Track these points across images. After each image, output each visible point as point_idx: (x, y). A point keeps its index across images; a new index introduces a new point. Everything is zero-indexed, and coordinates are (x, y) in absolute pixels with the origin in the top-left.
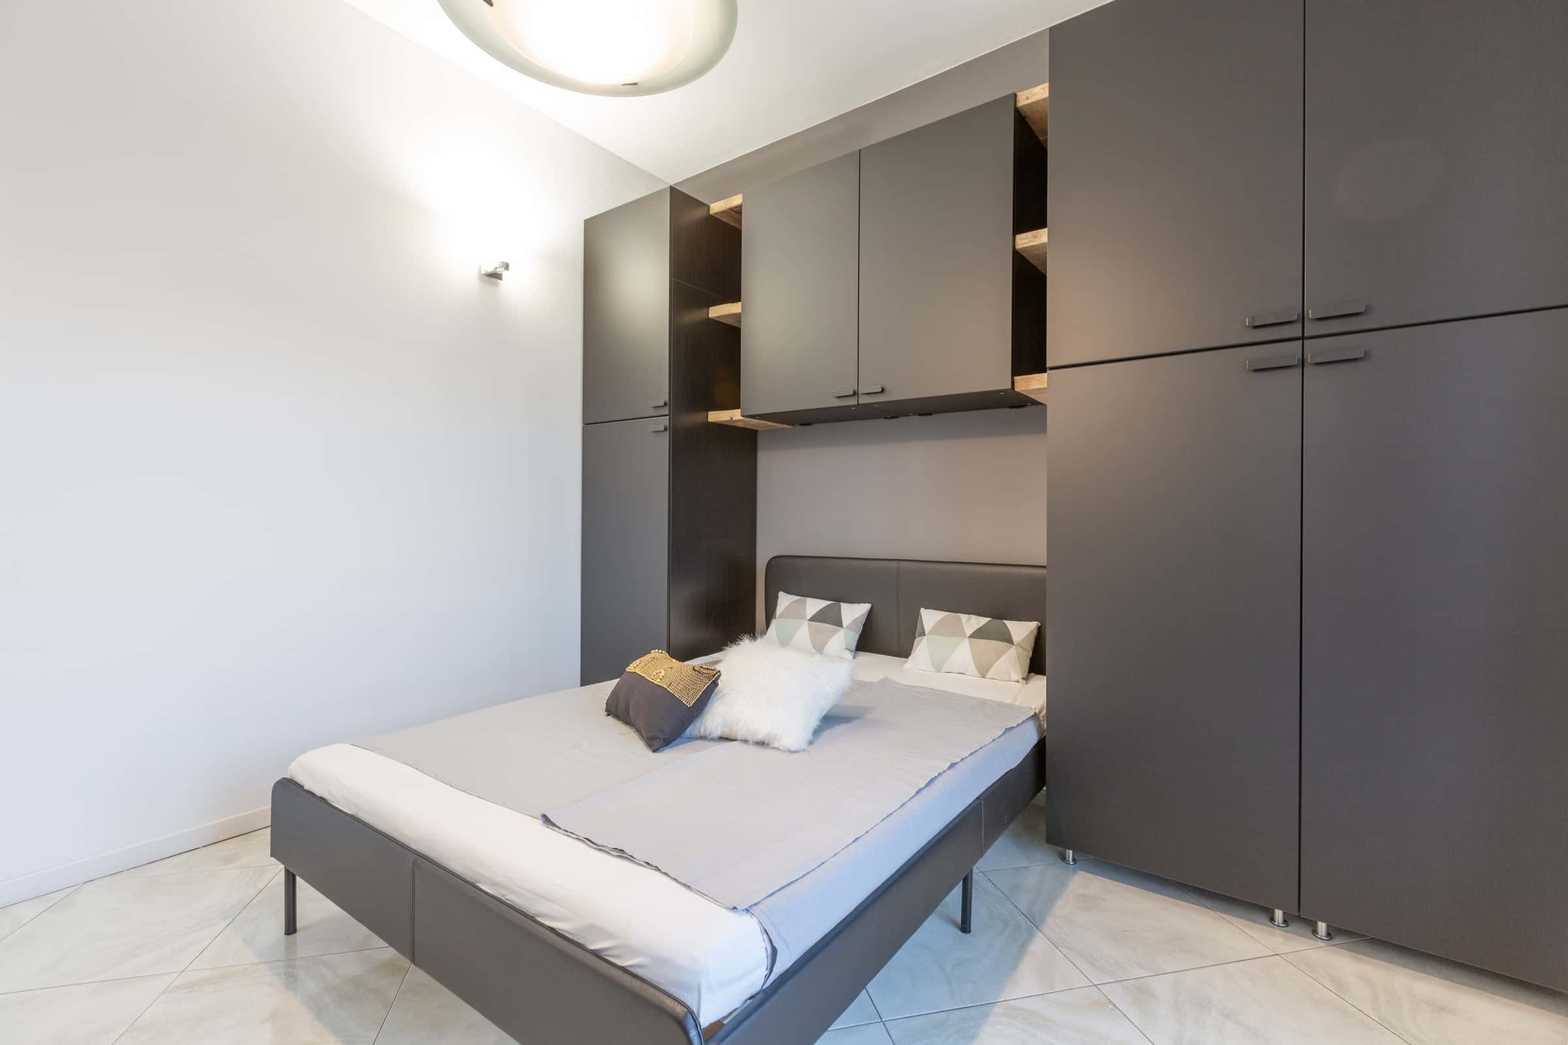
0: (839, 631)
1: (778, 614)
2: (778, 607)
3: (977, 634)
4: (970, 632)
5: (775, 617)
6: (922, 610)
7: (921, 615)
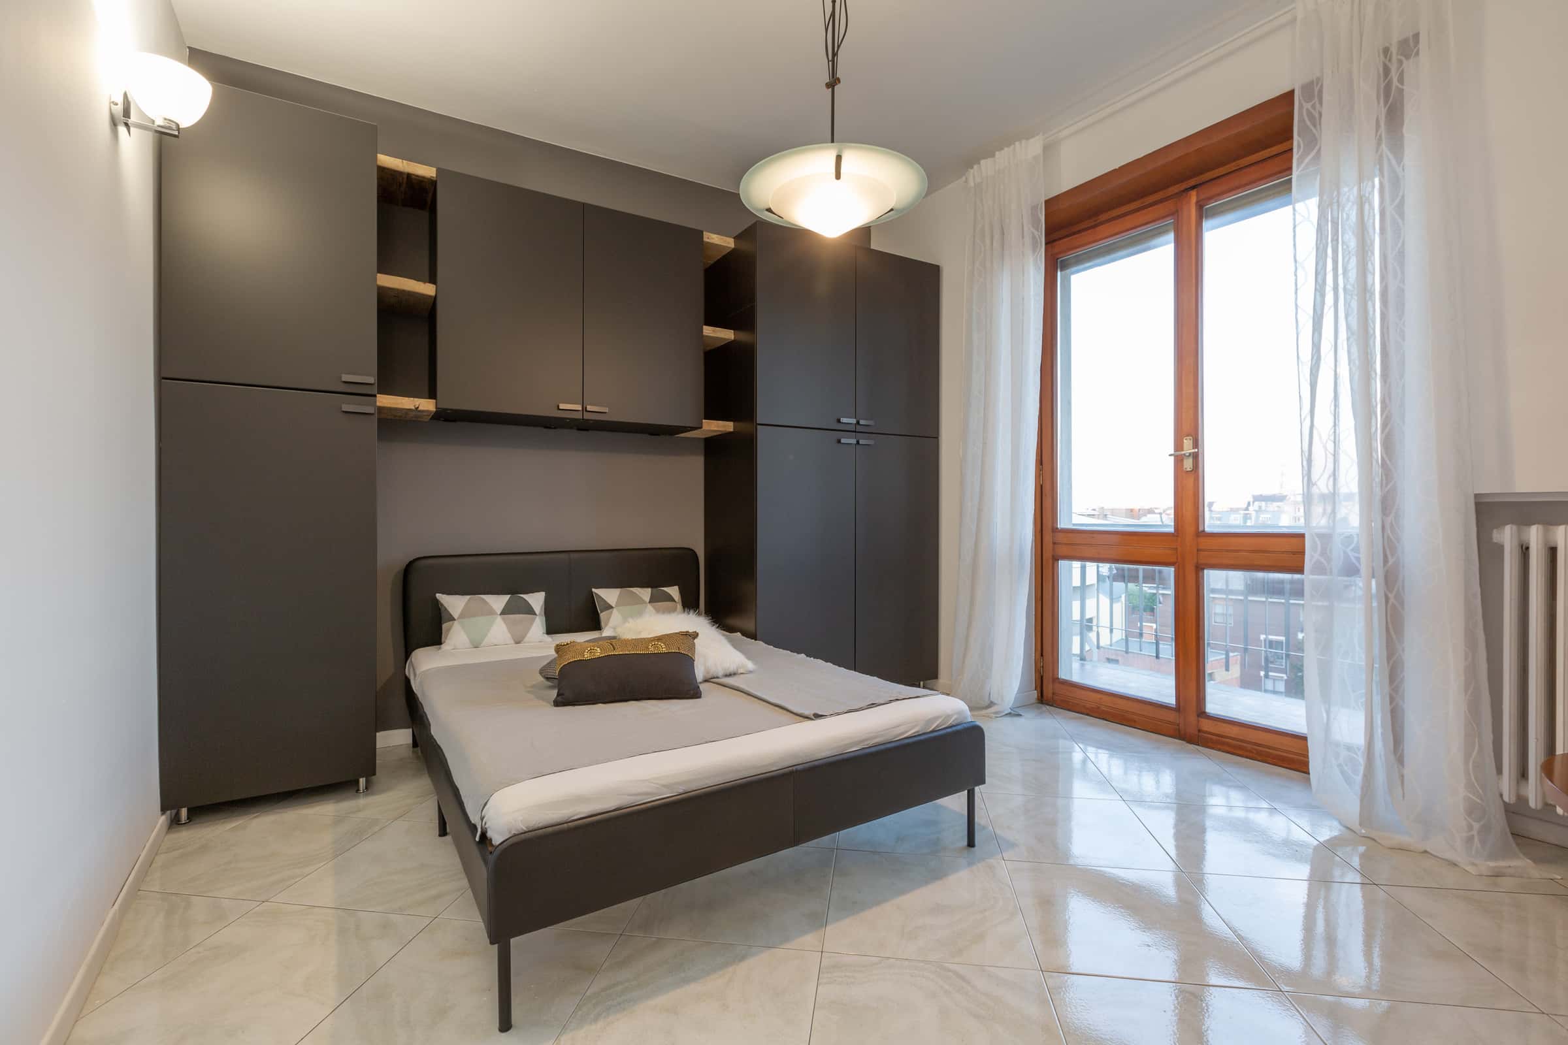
0: (534, 618)
1: (456, 616)
2: (446, 609)
3: (653, 600)
4: (647, 599)
5: (452, 619)
6: (593, 590)
7: (595, 593)
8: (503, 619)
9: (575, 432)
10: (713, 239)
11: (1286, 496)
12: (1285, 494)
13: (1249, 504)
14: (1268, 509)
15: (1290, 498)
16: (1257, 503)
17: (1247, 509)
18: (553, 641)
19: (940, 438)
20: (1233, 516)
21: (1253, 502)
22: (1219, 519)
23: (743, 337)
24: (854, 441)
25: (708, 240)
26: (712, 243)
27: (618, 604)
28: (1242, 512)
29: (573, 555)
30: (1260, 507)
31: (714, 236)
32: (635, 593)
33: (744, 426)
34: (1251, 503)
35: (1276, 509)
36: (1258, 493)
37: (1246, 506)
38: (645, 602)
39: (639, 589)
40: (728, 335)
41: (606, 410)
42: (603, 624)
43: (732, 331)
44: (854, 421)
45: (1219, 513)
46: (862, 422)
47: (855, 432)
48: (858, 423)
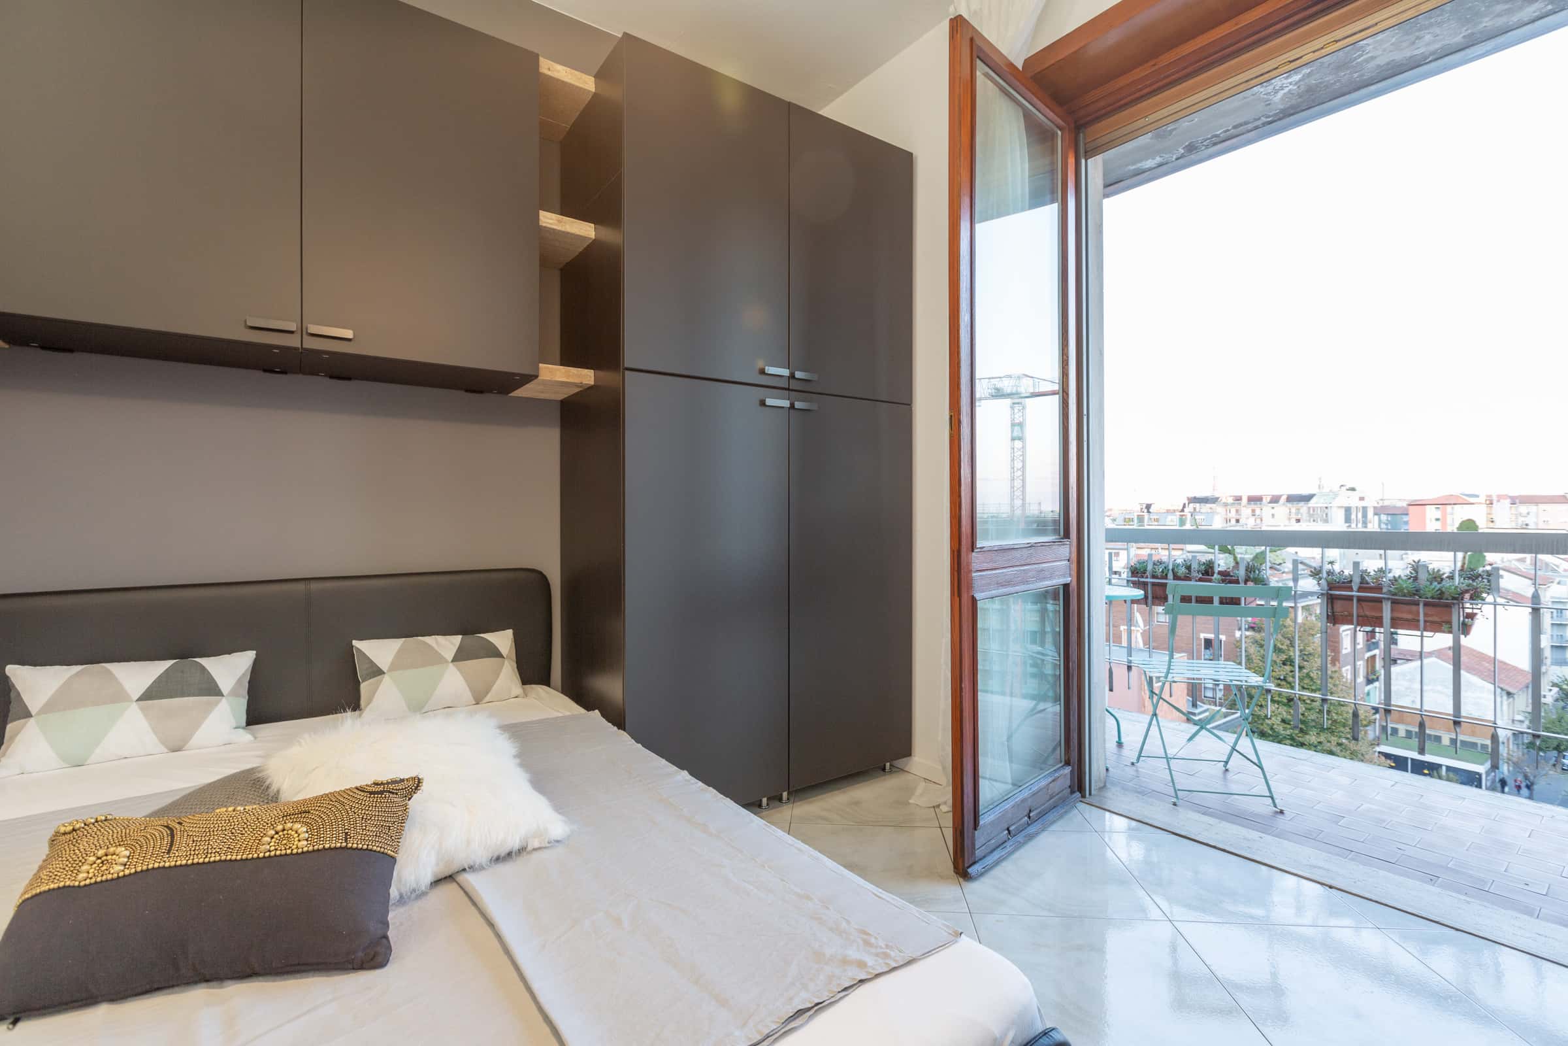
0: (221, 700)
1: (34, 707)
2: (19, 694)
3: (461, 656)
4: (449, 654)
5: (28, 715)
6: (355, 643)
7: (358, 650)
8: (142, 709)
9: (322, 382)
10: (559, 71)
11: (1218, 498)
12: (1217, 496)
13: (1184, 506)
14: (1202, 511)
15: (1221, 500)
16: (1192, 505)
17: (1183, 511)
18: (255, 738)
19: (913, 405)
20: (1170, 518)
21: (1189, 503)
22: (1157, 520)
23: (609, 235)
24: (786, 403)
25: (549, 73)
26: (558, 80)
27: (394, 667)
28: (1178, 514)
29: (314, 586)
30: (1195, 509)
31: (559, 67)
32: (430, 646)
33: (608, 377)
34: (1187, 505)
35: (1209, 511)
36: (1192, 495)
37: (1181, 508)
38: (447, 661)
39: (440, 638)
40: (586, 230)
41: (349, 334)
42: (363, 703)
43: (593, 225)
44: (785, 372)
45: (1157, 513)
46: (798, 375)
47: (788, 389)
48: (792, 376)
